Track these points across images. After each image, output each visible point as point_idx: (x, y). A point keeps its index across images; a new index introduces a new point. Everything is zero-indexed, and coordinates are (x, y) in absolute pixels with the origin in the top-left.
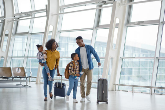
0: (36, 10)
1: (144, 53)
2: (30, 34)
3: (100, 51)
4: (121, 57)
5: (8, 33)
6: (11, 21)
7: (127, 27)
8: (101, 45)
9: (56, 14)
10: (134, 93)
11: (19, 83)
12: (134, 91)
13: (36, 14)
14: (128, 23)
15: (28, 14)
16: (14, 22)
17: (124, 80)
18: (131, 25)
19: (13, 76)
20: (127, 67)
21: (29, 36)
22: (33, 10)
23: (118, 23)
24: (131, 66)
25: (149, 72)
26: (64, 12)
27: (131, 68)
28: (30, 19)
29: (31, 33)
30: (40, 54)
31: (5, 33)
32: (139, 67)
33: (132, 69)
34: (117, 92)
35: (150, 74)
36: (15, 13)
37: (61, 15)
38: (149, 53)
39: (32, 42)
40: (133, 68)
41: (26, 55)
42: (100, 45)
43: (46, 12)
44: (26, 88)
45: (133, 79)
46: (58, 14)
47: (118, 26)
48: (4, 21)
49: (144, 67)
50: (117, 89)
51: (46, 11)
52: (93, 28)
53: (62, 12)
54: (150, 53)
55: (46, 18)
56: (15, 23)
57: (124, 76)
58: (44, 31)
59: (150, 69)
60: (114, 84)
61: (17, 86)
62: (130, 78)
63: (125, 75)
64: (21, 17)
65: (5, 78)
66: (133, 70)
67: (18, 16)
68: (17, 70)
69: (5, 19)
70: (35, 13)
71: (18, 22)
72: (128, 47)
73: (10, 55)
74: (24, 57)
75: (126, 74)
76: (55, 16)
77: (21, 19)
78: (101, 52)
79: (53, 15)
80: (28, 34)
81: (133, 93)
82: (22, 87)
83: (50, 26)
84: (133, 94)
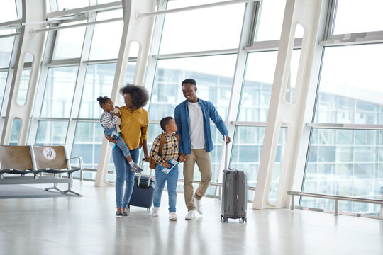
0: (99, 3)
1: (363, 111)
2: (84, 62)
3: (259, 104)
4: (306, 124)
5: (31, 61)
6: (38, 31)
7: (324, 47)
8: (261, 92)
9: (147, 14)
10: (340, 217)
11: (52, 185)
12: (339, 211)
13: (98, 14)
14: (327, 37)
15: (80, 14)
16: (47, 32)
17: (316, 172)
18: (333, 43)
19: (36, 168)
20: (324, 143)
21: (83, 67)
22: (92, 5)
23: (302, 36)
24: (333, 142)
25: (375, 156)
26: (168, 9)
27: (333, 145)
28: (85, 27)
29: (87, 60)
30: (108, 116)
31: (23, 59)
32: (352, 143)
33: (335, 147)
34: (296, 211)
35: (377, 160)
36: (48, 11)
37: (159, 16)
38: (375, 112)
39: (97, 82)
40: (337, 145)
41: (75, 116)
42: (259, 90)
43: (122, 10)
44: (69, 199)
45: (336, 172)
46: (151, 14)
47: (301, 45)
48: (22, 30)
49: (364, 144)
50: (296, 204)
51: (121, 6)
52: (238, 50)
53: (162, 9)
54: (378, 110)
55: (122, 23)
56: (48, 36)
57: (316, 165)
58: (117, 57)
59: (377, 147)
60: (289, 193)
61: (47, 193)
62: (330, 170)
63: (318, 162)
64: (62, 21)
65: (14, 172)
66: (338, 151)
67: (56, 19)
68: (46, 152)
69: (24, 27)
70: (97, 12)
71: (56, 33)
72: (325, 96)
73: (35, 113)
74: (69, 119)
75: (320, 160)
76: (145, 20)
77: (63, 25)
78: (261, 106)
79: (139, 16)
80: (79, 62)
81: (336, 215)
82: (59, 196)
83: (133, 43)
84: (336, 219)
